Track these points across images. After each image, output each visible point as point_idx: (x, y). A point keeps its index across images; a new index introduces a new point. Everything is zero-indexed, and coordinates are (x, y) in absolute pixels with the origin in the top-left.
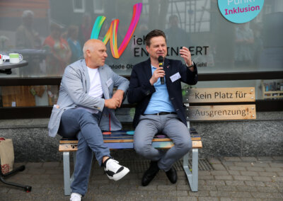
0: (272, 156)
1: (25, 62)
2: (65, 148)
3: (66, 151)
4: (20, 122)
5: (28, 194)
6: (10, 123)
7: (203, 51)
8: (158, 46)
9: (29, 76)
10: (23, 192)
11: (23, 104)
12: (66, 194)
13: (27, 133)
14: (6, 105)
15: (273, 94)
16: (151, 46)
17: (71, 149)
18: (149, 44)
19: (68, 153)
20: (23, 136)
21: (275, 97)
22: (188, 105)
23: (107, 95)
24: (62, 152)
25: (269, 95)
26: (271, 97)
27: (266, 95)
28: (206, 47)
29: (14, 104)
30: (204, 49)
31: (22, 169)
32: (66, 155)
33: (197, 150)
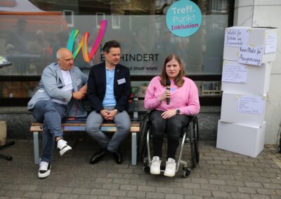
0: (206, 140)
1: (9, 63)
2: (35, 128)
3: (36, 131)
4: (13, 109)
5: (9, 162)
6: (6, 109)
7: (155, 58)
8: (115, 55)
9: (24, 75)
10: (6, 161)
11: (18, 95)
12: (36, 163)
13: (17, 117)
14: (5, 96)
15: (210, 93)
16: (110, 53)
17: (39, 129)
18: (108, 52)
19: (37, 133)
20: (14, 120)
21: (212, 94)
22: (137, 99)
23: (76, 89)
24: (33, 132)
25: (207, 93)
26: (209, 95)
27: (205, 93)
28: (157, 55)
29: (11, 95)
30: (155, 57)
31: (12, 144)
32: (36, 134)
33: (135, 134)
